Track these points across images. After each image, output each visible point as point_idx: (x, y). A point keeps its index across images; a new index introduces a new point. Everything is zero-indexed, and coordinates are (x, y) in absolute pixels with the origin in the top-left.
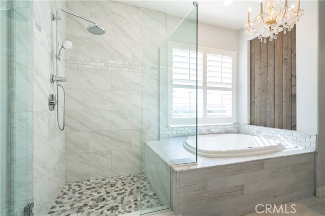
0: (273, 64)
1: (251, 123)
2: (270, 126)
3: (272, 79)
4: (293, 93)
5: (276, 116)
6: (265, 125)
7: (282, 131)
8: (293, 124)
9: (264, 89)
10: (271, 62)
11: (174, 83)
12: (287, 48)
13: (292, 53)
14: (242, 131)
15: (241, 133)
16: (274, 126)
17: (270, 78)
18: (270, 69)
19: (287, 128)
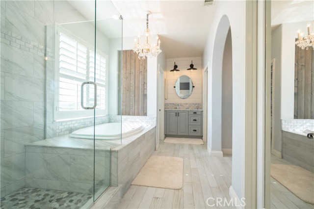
0: (134, 73)
1: (119, 114)
2: (132, 115)
3: (134, 83)
4: (145, 93)
5: (136, 108)
6: (129, 115)
7: (140, 117)
8: (145, 112)
9: (128, 89)
10: (133, 71)
11: (61, 72)
12: (142, 65)
13: (145, 69)
14: (113, 121)
15: (112, 122)
16: (134, 115)
17: (132, 82)
18: (132, 76)
19: (141, 115)
